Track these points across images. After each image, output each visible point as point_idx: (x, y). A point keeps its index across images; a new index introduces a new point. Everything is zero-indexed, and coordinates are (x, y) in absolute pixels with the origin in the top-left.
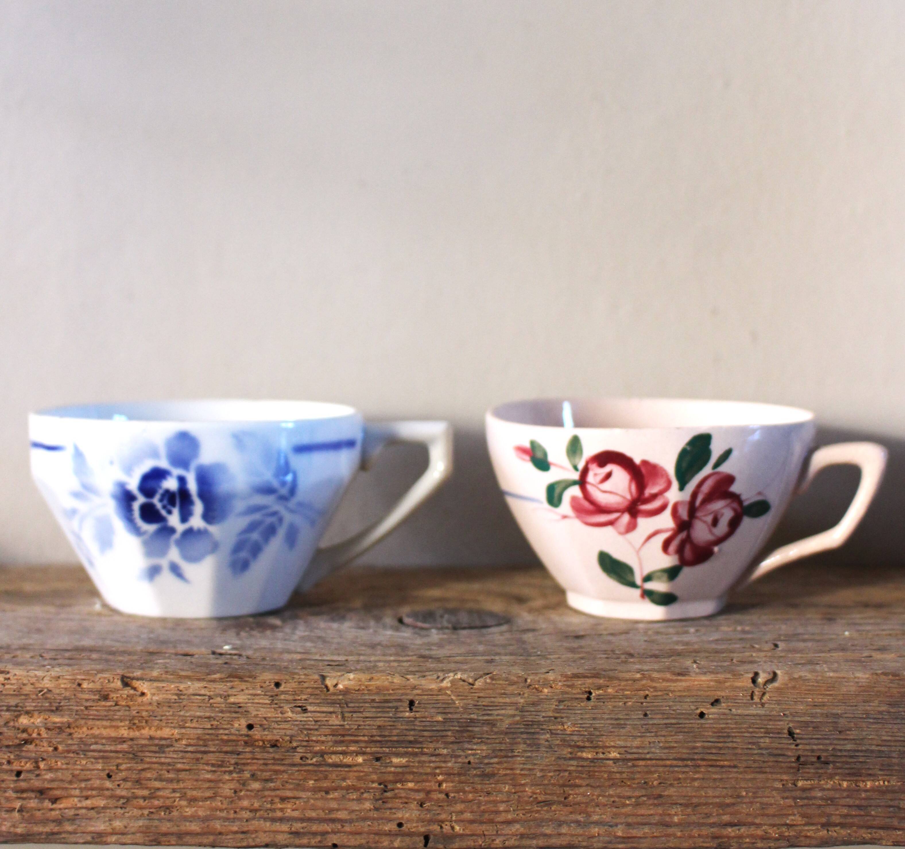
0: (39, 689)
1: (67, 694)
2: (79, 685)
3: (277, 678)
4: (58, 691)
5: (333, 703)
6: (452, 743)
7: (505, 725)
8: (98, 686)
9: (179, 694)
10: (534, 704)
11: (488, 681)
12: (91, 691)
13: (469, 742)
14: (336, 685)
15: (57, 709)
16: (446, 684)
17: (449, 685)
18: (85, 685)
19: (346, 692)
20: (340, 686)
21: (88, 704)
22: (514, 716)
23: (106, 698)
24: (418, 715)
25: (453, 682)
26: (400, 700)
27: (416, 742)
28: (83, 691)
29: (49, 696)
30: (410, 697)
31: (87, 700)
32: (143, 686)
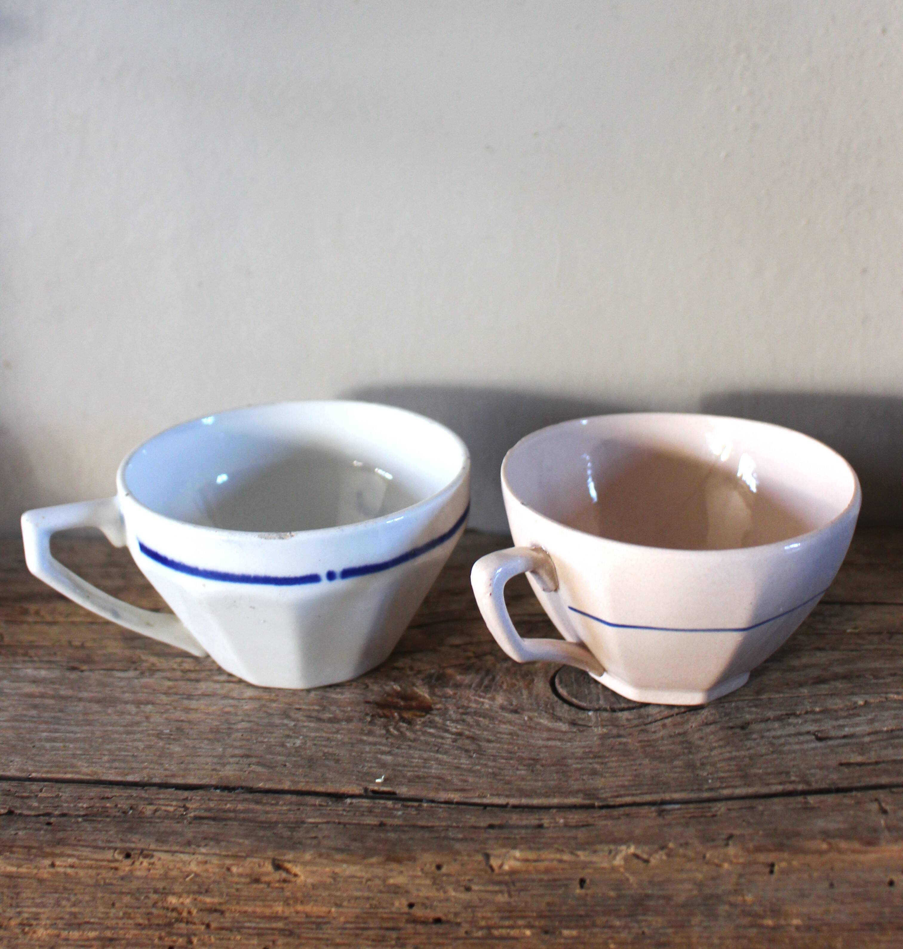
0: (186, 874)
1: (217, 878)
2: (229, 869)
3: (438, 860)
4: (205, 874)
5: (499, 883)
6: (626, 916)
7: (682, 899)
8: (248, 871)
9: (335, 876)
10: (713, 879)
11: (664, 857)
12: (240, 875)
13: (644, 914)
14: (501, 866)
15: (207, 891)
16: (618, 861)
17: (622, 863)
18: (234, 869)
19: (513, 872)
20: (506, 867)
21: (239, 886)
22: (691, 890)
23: (257, 881)
24: (589, 892)
25: (626, 859)
26: (571, 879)
27: (587, 916)
28: (232, 875)
29: (197, 879)
30: (581, 876)
31: (237, 883)
32: (296, 869)
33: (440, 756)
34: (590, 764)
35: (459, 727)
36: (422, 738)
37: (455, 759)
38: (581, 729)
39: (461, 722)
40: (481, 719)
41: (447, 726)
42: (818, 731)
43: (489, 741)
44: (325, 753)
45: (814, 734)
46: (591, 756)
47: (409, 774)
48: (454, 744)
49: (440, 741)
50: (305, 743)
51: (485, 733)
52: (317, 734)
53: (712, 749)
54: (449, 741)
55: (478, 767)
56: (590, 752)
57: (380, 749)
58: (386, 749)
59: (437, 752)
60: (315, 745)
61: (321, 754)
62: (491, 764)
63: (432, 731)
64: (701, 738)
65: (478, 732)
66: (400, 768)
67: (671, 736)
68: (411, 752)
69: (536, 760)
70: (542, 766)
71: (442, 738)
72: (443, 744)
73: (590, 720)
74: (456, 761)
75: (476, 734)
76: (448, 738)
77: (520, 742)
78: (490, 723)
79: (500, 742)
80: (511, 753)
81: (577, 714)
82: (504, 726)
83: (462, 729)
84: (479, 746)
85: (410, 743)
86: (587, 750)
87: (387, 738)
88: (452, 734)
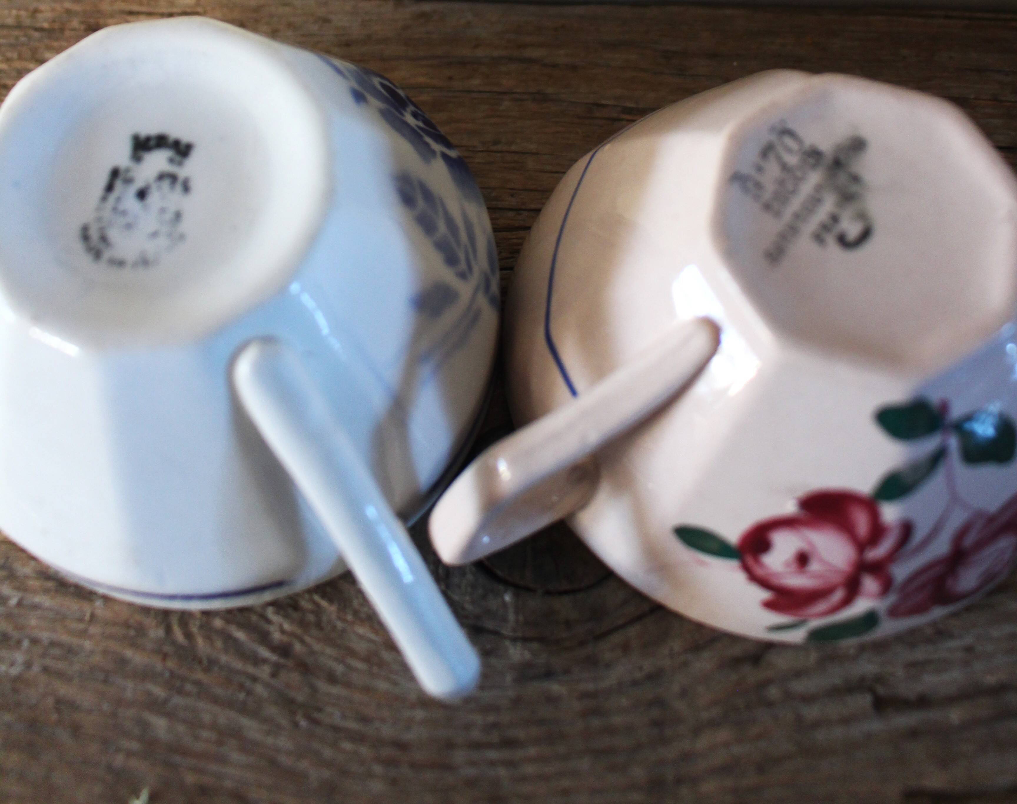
33: (245, 722)
34: (492, 763)
35: (287, 626)
36: (224, 659)
37: (268, 733)
38: (488, 646)
39: (290, 611)
40: (324, 603)
41: (268, 621)
42: (879, 679)
43: (332, 679)
44: (59, 702)
45: (872, 690)
46: (495, 737)
47: (190, 779)
48: (274, 682)
49: (251, 669)
50: (28, 665)
51: (329, 651)
52: (54, 636)
53: (697, 731)
54: (264, 672)
55: (304, 765)
56: (495, 726)
57: (149, 693)
58: (158, 691)
59: (243, 709)
60: (46, 670)
61: (50, 701)
62: (327, 753)
63: (240, 635)
64: (684, 693)
65: (317, 647)
66: (177, 759)
67: (635, 683)
68: (201, 705)
69: (402, 746)
70: (413, 765)
71: (257, 661)
72: (255, 679)
73: (504, 619)
74: (270, 740)
75: (312, 653)
76: (265, 661)
77: (383, 685)
78: (339, 618)
79: (348, 685)
80: (365, 720)
81: (484, 597)
82: (361, 630)
83: (292, 634)
84: (314, 689)
85: (200, 675)
86: (491, 718)
87: (165, 656)
88: (274, 649)
